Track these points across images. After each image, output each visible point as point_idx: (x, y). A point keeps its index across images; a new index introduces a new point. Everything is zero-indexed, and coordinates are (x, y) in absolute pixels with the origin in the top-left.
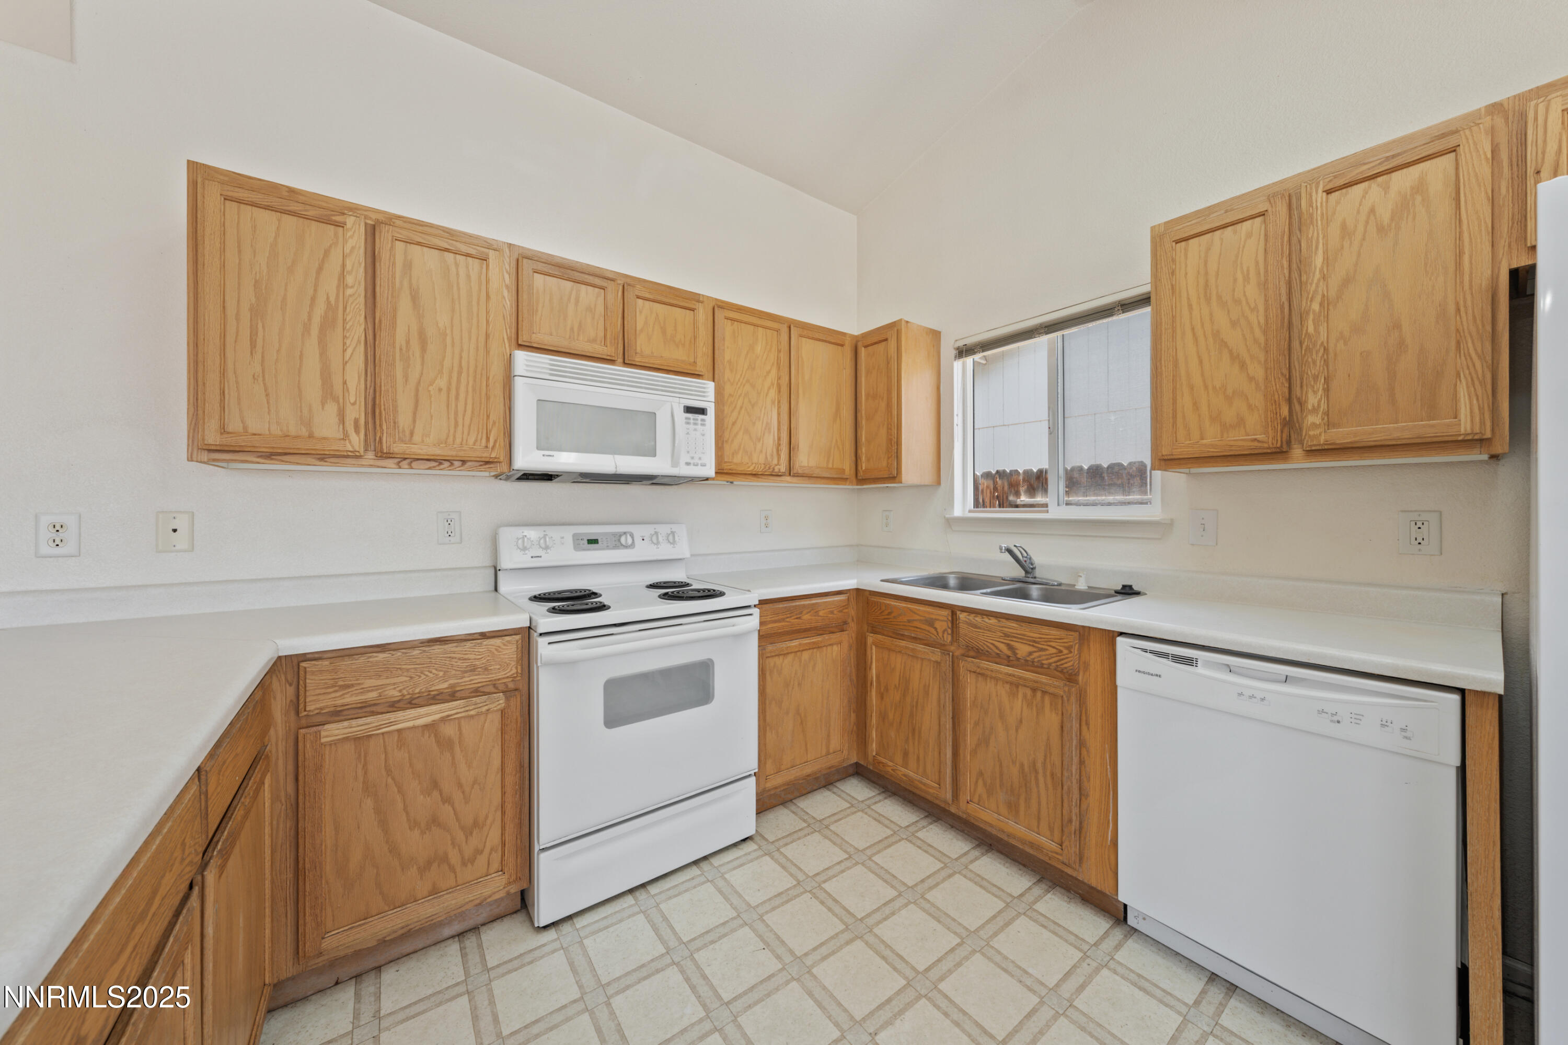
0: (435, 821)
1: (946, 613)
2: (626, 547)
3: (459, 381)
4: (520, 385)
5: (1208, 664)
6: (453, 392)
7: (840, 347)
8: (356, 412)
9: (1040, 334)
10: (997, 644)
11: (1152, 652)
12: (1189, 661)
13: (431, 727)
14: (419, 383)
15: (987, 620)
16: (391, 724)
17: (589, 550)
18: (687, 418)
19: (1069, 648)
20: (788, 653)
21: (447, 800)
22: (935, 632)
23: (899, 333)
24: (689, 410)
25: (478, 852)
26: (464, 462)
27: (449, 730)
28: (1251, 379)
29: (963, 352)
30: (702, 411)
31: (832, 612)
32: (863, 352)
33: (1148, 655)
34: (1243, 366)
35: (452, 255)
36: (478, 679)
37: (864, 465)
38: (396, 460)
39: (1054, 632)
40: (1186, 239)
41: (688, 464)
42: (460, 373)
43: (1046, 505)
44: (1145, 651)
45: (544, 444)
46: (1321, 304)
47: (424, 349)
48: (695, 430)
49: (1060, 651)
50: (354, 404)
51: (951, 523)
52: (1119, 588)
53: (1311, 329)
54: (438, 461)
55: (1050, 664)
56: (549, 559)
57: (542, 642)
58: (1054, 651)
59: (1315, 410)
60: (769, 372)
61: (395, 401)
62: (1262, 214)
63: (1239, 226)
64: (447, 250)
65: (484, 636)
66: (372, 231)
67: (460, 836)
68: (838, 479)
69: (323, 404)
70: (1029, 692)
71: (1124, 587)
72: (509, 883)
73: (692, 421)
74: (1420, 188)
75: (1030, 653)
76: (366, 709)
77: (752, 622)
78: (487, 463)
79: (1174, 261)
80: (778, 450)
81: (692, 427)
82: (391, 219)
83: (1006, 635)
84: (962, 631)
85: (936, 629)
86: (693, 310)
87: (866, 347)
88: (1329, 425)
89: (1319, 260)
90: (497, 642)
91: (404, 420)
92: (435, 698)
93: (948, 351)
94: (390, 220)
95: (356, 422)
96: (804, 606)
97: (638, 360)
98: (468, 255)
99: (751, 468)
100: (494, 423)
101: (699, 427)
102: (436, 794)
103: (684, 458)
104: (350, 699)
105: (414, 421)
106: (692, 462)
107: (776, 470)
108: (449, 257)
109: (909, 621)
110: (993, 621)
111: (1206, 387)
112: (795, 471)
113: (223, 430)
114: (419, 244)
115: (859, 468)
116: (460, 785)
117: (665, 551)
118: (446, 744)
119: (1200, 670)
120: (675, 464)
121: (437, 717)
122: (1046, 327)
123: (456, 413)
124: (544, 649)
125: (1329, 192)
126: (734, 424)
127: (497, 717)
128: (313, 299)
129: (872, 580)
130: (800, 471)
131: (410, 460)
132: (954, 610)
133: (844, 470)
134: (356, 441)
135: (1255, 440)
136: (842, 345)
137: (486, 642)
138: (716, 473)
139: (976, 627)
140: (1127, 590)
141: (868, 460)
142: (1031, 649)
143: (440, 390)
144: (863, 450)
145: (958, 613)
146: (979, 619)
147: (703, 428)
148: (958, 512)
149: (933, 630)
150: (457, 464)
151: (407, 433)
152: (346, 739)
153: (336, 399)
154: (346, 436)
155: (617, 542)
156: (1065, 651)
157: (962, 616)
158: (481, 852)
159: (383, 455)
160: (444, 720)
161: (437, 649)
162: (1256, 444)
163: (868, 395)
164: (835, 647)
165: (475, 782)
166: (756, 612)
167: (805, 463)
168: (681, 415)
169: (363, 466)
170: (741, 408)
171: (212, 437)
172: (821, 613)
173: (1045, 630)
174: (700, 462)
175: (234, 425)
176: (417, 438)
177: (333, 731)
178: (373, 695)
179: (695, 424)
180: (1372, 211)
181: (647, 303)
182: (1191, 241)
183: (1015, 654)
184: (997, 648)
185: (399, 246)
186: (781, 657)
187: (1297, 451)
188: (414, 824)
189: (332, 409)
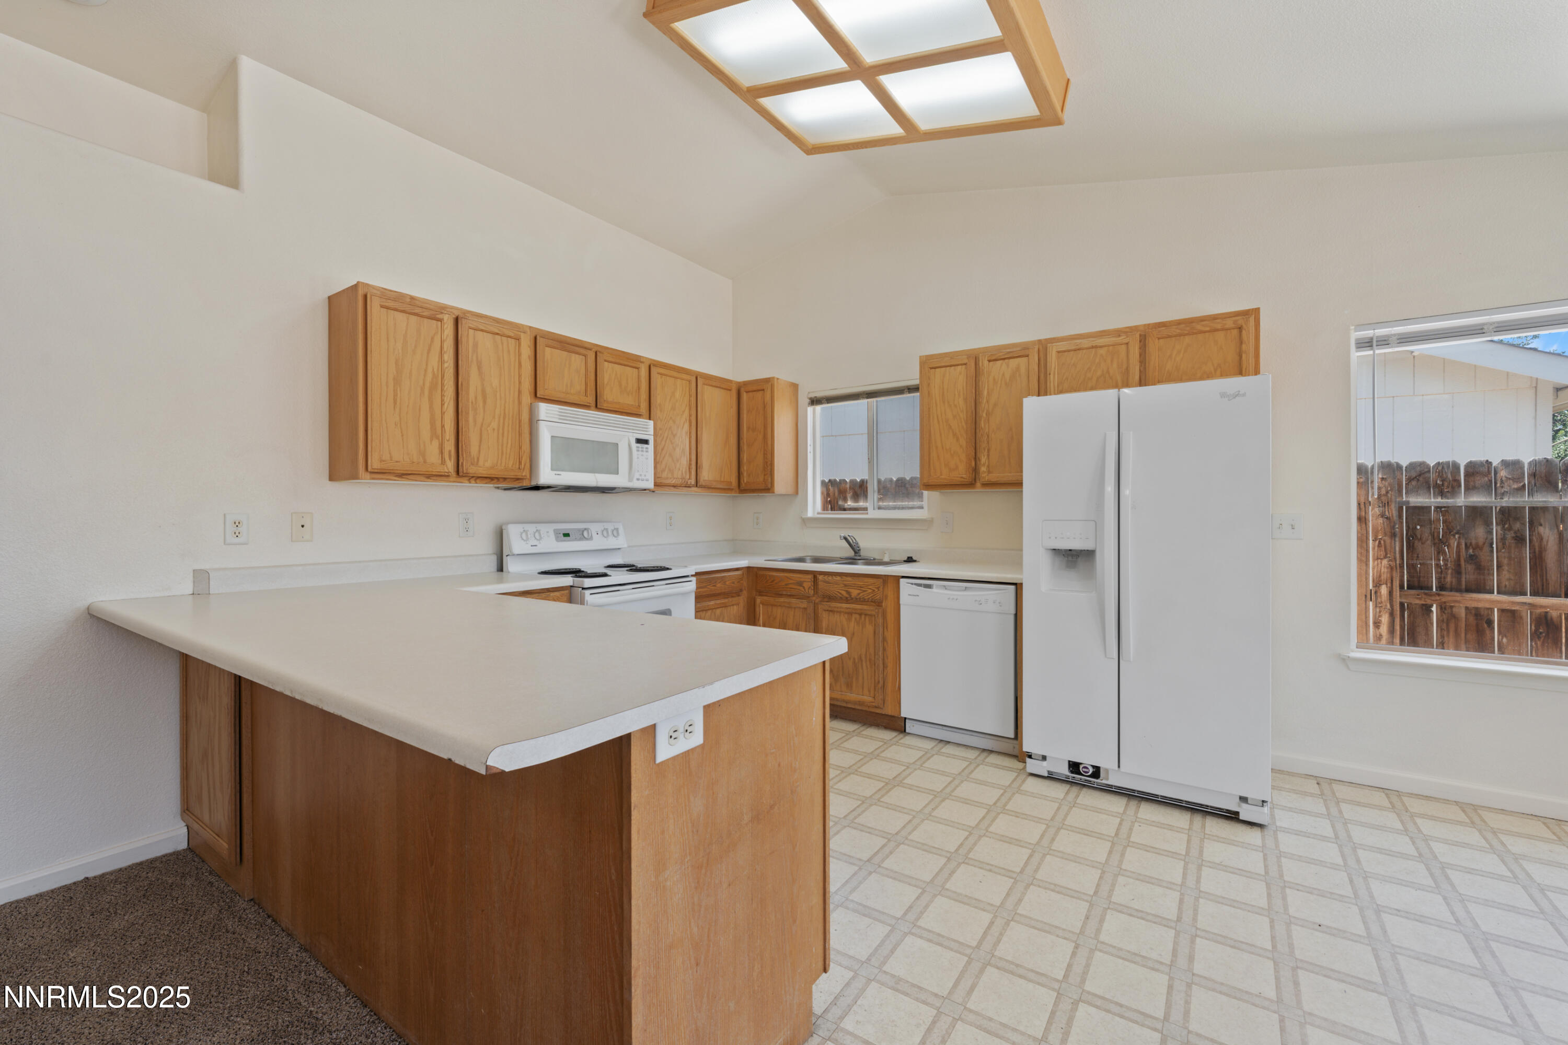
1: (810, 577)
2: (587, 539)
3: (504, 423)
4: (542, 425)
5: (938, 587)
6: (501, 432)
7: (728, 392)
8: (450, 446)
9: (863, 398)
10: (840, 591)
11: (916, 584)
12: (929, 586)
14: (482, 424)
15: (834, 578)
17: (564, 541)
18: (638, 447)
19: (878, 588)
20: (709, 610)
22: (803, 590)
23: (772, 386)
24: (639, 441)
26: (505, 479)
28: (961, 446)
29: (815, 401)
30: (646, 442)
31: (733, 583)
32: (745, 396)
33: (914, 586)
34: (958, 440)
35: (499, 337)
37: (745, 479)
38: (468, 478)
39: (871, 580)
40: (935, 368)
41: (638, 479)
42: (505, 417)
43: (866, 509)
44: (912, 584)
45: (556, 467)
46: (986, 414)
47: (485, 402)
48: (642, 455)
49: (874, 590)
50: (448, 441)
51: (806, 522)
52: (906, 559)
53: (983, 426)
54: (492, 478)
55: (869, 598)
56: (542, 547)
58: (870, 591)
59: (984, 465)
60: (684, 412)
61: (470, 438)
62: (965, 364)
63: (956, 367)
64: (497, 334)
65: (549, 590)
66: (456, 323)
68: (727, 490)
69: (431, 440)
70: (858, 616)
71: (908, 558)
73: (641, 449)
74: (1018, 368)
75: (859, 594)
77: (692, 586)
78: (518, 479)
79: (929, 378)
80: (689, 469)
81: (640, 453)
82: (464, 313)
83: (845, 585)
84: (820, 587)
85: (804, 587)
86: (638, 368)
87: (747, 392)
88: (989, 472)
89: (985, 393)
90: (557, 594)
91: (474, 451)
93: (803, 399)
94: (468, 316)
95: (450, 452)
96: (717, 578)
97: (605, 406)
98: (509, 337)
99: (673, 482)
101: (645, 453)
103: (637, 475)
105: (479, 451)
106: (640, 478)
107: (689, 483)
108: (498, 337)
109: (786, 585)
110: (838, 578)
111: (943, 448)
112: (700, 484)
114: (482, 330)
115: (742, 481)
117: (612, 542)
119: (934, 590)
120: (630, 480)
122: (867, 394)
123: (502, 445)
125: (989, 361)
126: (662, 449)
128: (426, 370)
129: (759, 561)
130: (704, 484)
131: (475, 479)
132: (815, 574)
133: (731, 483)
134: (449, 465)
135: (962, 477)
136: (730, 390)
138: (655, 485)
139: (828, 583)
140: (910, 560)
141: (749, 475)
142: (859, 591)
143: (494, 429)
144: (745, 468)
145: (818, 576)
146: (830, 578)
147: (647, 453)
148: (810, 514)
149: (801, 588)
150: (501, 480)
151: (476, 460)
153: (437, 438)
154: (443, 462)
155: (582, 535)
156: (876, 590)
157: (820, 577)
159: (465, 476)
162: (962, 479)
163: (748, 428)
164: (735, 607)
166: (694, 579)
167: (706, 478)
168: (634, 445)
169: (450, 482)
170: (667, 438)
171: (374, 466)
172: (727, 583)
173: (866, 580)
174: (645, 478)
175: (386, 456)
176: (481, 463)
179: (642, 451)
180: (1003, 375)
181: (610, 365)
182: (937, 370)
183: (850, 596)
184: (840, 593)
185: (471, 331)
186: (704, 612)
187: (978, 484)
189: (436, 443)
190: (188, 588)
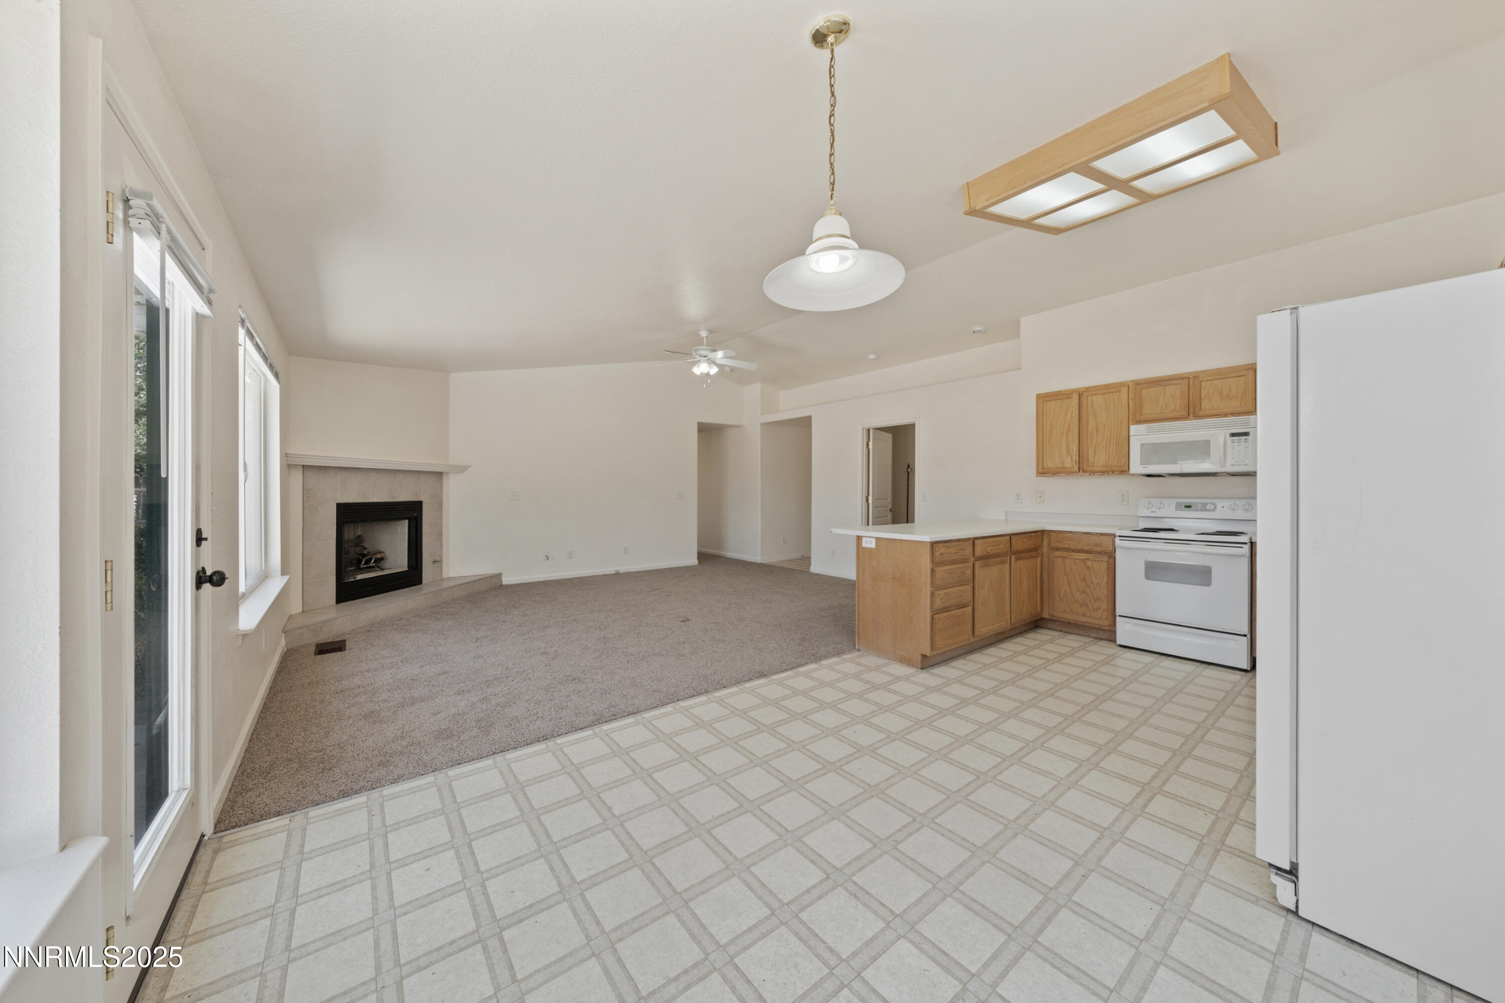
0: (1084, 592)
2: (1210, 510)
3: (1111, 441)
4: (1132, 439)
6: (1108, 448)
8: (1076, 458)
13: (1083, 560)
14: (1096, 444)
16: (1071, 556)
17: (1184, 510)
18: (1232, 440)
21: (1088, 586)
24: (1234, 435)
25: (1099, 609)
26: (1113, 472)
27: (1089, 563)
30: (1245, 434)
36: (1099, 549)
38: (1089, 473)
41: (1233, 465)
42: (1111, 438)
45: (1144, 462)
47: (1097, 432)
48: (1239, 445)
50: (1075, 455)
54: (1103, 473)
57: (1117, 539)
61: (1088, 453)
64: (1107, 392)
65: (1102, 534)
66: (1080, 395)
67: (1093, 601)
69: (1067, 456)
72: (1109, 626)
73: (1236, 441)
76: (1065, 549)
78: (1122, 472)
81: (1235, 444)
90: (1106, 537)
91: (1091, 459)
92: (1086, 552)
94: (1087, 389)
95: (1076, 461)
97: (1202, 413)
98: (1113, 392)
100: (1124, 456)
101: (1243, 443)
102: (1085, 583)
103: (1230, 462)
104: (1061, 545)
105: (1095, 458)
106: (1236, 464)
108: (1108, 394)
113: (1043, 468)
114: (1096, 394)
116: (1092, 583)
117: (1239, 515)
118: (1088, 568)
120: (1222, 466)
121: (1085, 558)
123: (1109, 454)
124: (1117, 541)
127: (1105, 564)
128: (1064, 424)
131: (1092, 473)
134: (1076, 468)
137: (1102, 537)
143: (1104, 446)
147: (1246, 443)
150: (1110, 473)
151: (1092, 463)
152: (1060, 557)
153: (1070, 455)
154: (1073, 466)
155: (1204, 507)
158: (1100, 609)
159: (1084, 471)
160: (1087, 559)
161: (1085, 536)
165: (1098, 584)
168: (1229, 439)
169: (1078, 476)
171: (1041, 470)
174: (1243, 463)
175: (1045, 466)
176: (1095, 465)
177: (1057, 553)
178: (1066, 546)
179: (1240, 442)
181: (1210, 382)
185: (1088, 397)
188: (1078, 590)
189: (1069, 457)
190: (1003, 517)
